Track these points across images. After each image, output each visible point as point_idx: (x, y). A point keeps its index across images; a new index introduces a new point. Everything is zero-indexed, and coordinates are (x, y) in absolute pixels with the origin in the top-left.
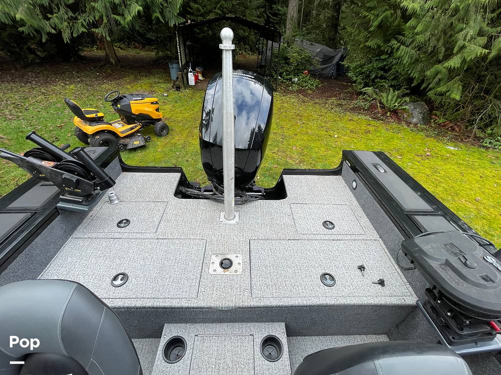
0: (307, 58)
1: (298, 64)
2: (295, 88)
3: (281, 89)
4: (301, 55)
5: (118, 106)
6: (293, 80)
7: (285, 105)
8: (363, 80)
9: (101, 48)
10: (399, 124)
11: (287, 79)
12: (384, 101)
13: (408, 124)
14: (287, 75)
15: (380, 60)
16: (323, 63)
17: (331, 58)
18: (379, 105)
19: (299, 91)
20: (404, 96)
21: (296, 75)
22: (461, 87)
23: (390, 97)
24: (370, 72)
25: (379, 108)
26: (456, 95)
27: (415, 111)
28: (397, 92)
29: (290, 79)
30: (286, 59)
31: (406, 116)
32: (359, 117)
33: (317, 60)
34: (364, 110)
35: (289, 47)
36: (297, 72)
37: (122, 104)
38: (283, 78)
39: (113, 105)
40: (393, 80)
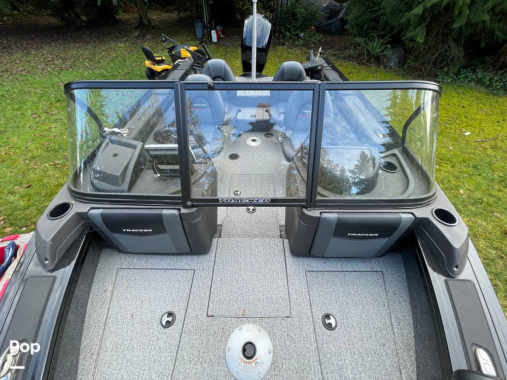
0: (313, 14)
1: (305, 20)
2: (301, 42)
3: (289, 43)
4: (307, 11)
5: (173, 52)
6: (299, 35)
7: (291, 55)
8: (358, 31)
9: (126, 11)
10: (378, 67)
11: (294, 35)
12: (370, 48)
13: (385, 67)
14: (295, 31)
15: (373, 11)
16: (329, 18)
17: (337, 13)
18: (366, 52)
19: (303, 45)
20: (387, 43)
21: (303, 30)
22: (425, 32)
23: (375, 45)
24: (364, 24)
25: (366, 56)
26: (420, 39)
27: (393, 56)
28: (381, 41)
29: (297, 35)
30: (294, 14)
31: (385, 61)
32: (348, 63)
33: (322, 15)
34: (353, 57)
35: (297, 3)
36: (304, 27)
37: (176, 51)
38: (291, 34)
39: (169, 52)
40: (382, 30)
